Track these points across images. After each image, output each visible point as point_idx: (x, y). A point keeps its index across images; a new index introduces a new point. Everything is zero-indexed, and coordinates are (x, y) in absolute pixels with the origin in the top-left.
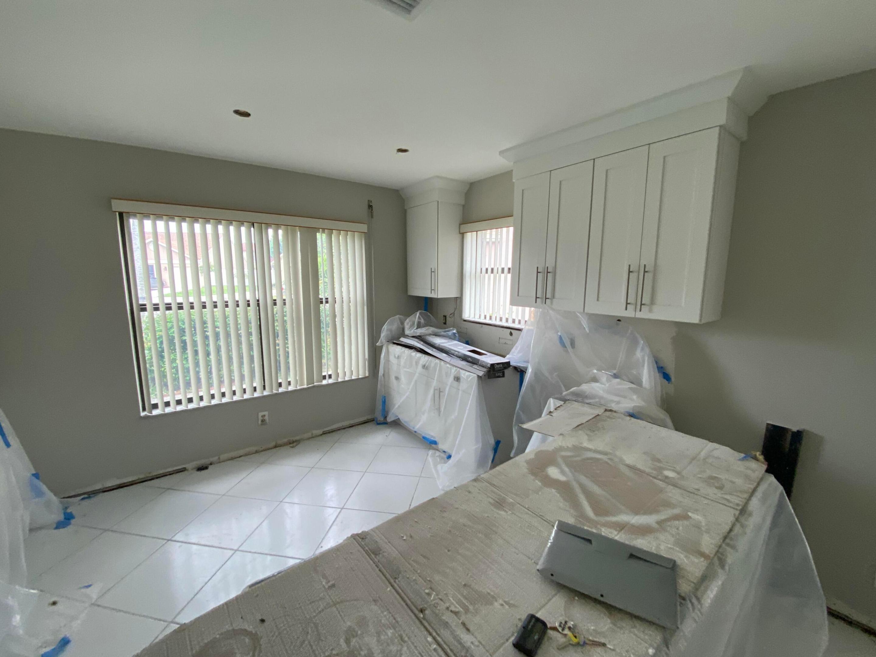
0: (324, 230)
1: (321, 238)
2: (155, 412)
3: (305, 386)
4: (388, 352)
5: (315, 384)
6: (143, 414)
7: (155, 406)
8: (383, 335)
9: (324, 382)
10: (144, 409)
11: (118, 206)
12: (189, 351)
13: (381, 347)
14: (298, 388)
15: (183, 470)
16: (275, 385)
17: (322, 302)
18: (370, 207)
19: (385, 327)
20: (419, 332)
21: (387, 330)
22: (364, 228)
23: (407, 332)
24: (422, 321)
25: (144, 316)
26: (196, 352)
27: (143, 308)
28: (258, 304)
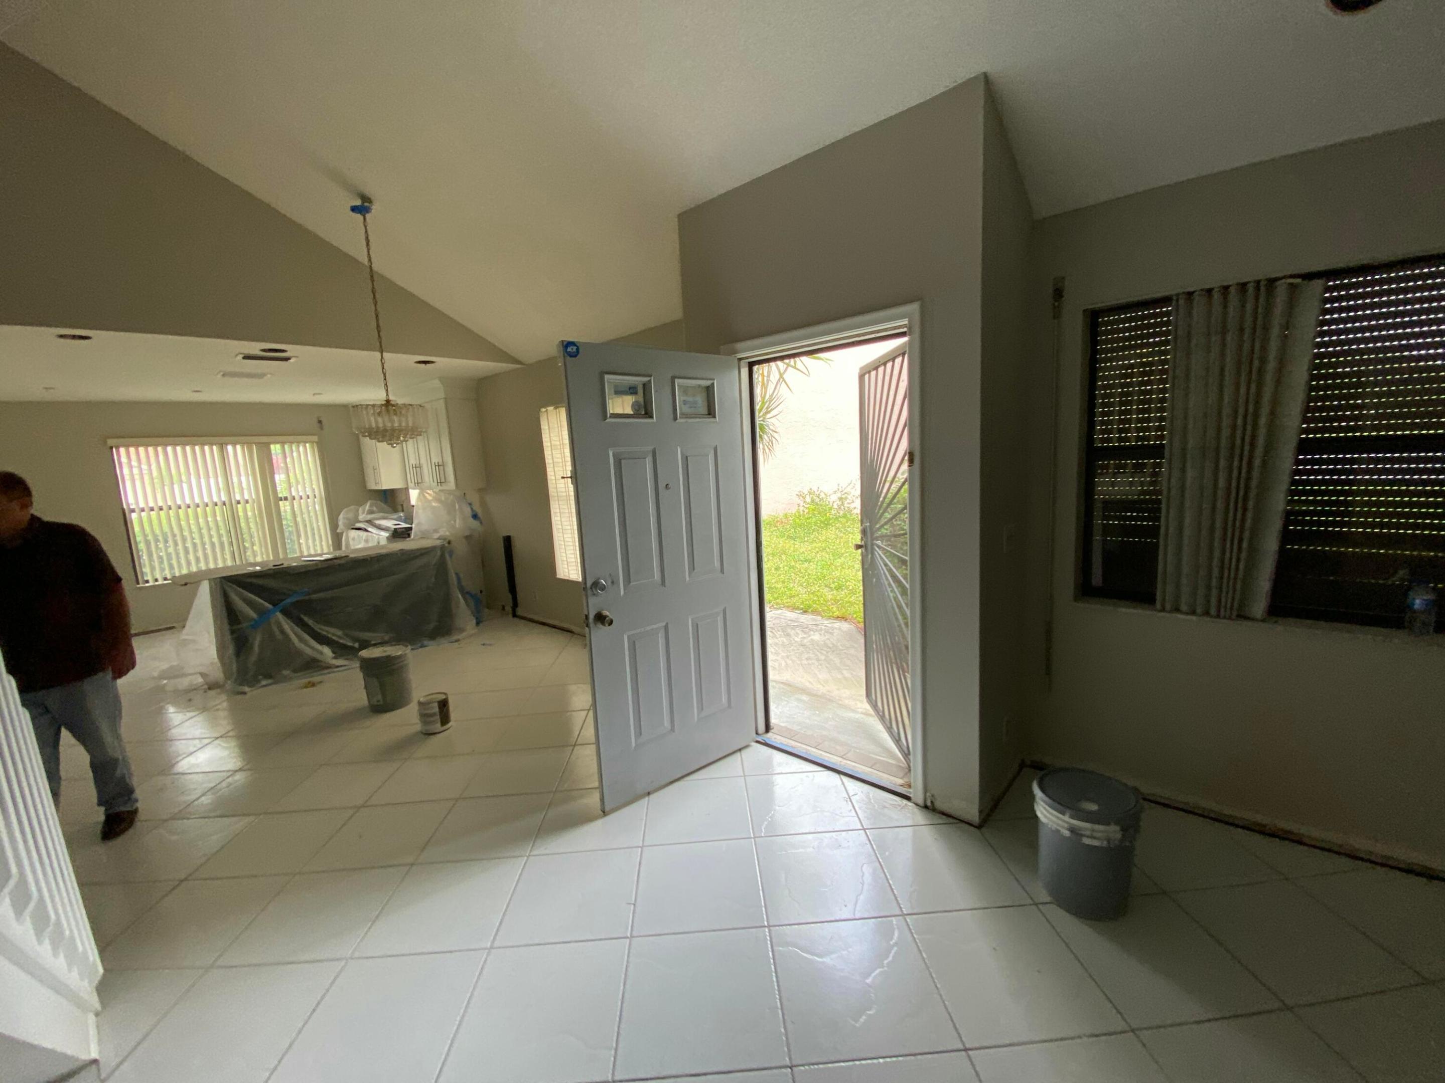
0: (278, 443)
1: (275, 449)
2: (147, 585)
4: (347, 537)
6: (137, 586)
8: (340, 523)
10: (138, 584)
11: (110, 442)
12: (171, 543)
13: (342, 533)
15: (173, 628)
17: (281, 499)
18: (320, 422)
19: (341, 516)
20: (369, 517)
21: (344, 518)
22: (315, 438)
23: (361, 517)
24: (375, 509)
25: (134, 516)
27: (132, 511)
28: (224, 504)
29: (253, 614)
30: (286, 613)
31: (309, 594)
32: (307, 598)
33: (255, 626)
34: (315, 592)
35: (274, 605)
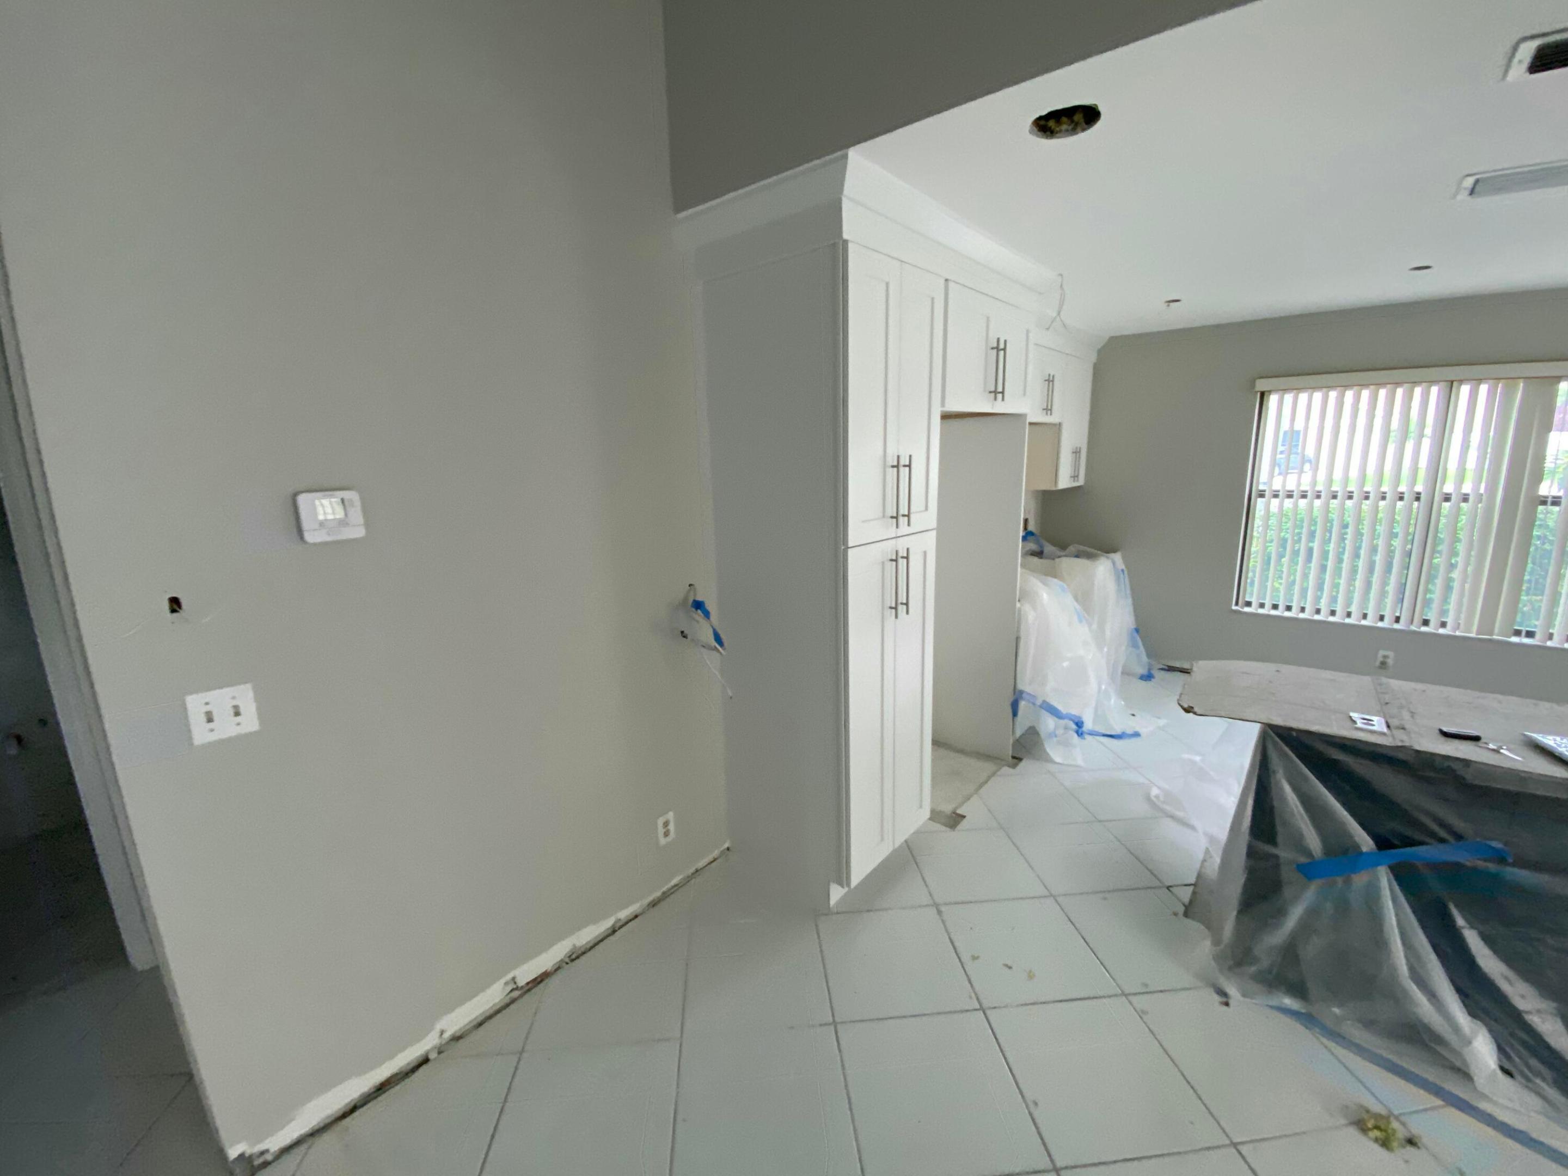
2: (1247, 609)
3: (1473, 635)
5: (1495, 637)
6: (1234, 608)
7: (1249, 604)
9: (1515, 639)
10: (1237, 604)
11: (1262, 385)
14: (1458, 633)
16: (1417, 619)
26: (1323, 568)
27: (1261, 495)
28: (1418, 499)
29: (1314, 842)
30: (1405, 876)
31: (1501, 859)
32: (1492, 867)
33: (1309, 870)
34: (1522, 863)
35: (1383, 843)
